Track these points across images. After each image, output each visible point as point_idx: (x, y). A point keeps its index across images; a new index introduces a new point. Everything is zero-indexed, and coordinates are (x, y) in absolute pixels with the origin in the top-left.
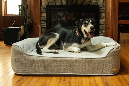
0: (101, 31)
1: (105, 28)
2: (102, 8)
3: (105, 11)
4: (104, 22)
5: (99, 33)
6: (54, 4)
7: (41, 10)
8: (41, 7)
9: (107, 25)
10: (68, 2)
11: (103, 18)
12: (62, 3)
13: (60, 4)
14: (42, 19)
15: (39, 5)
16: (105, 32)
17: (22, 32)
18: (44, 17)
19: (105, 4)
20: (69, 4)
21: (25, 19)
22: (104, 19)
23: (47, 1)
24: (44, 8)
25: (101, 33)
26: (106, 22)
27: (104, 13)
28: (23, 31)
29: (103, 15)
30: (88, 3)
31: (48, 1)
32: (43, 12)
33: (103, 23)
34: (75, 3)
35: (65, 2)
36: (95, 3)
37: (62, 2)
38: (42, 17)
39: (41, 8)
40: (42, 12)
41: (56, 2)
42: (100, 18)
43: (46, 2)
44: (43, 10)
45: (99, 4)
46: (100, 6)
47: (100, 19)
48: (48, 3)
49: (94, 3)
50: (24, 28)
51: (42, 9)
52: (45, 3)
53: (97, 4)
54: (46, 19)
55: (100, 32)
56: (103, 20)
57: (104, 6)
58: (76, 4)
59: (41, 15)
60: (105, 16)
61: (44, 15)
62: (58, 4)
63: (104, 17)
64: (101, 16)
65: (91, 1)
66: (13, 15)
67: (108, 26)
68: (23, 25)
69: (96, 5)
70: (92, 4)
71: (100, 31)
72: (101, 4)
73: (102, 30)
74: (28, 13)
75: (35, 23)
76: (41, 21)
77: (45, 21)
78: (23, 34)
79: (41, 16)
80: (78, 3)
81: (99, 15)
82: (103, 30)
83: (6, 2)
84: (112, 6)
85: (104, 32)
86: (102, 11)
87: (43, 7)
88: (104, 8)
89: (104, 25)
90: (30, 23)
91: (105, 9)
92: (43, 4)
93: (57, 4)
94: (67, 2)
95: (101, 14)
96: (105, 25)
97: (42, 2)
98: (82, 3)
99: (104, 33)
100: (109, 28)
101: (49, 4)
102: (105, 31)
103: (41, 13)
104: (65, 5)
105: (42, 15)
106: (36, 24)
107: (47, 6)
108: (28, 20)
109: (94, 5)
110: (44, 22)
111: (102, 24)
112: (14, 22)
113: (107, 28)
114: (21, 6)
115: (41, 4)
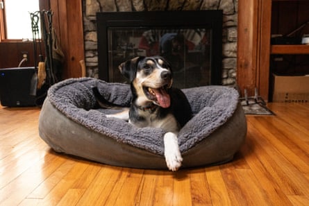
0: (227, 74)
1: (238, 66)
2: (230, 17)
3: (236, 24)
4: (235, 52)
5: (223, 79)
6: (115, 10)
7: (84, 25)
8: (85, 19)
9: (241, 58)
10: (148, 5)
11: (231, 42)
12: (133, 8)
13: (129, 10)
14: (87, 47)
15: (79, 13)
16: (237, 74)
17: (41, 77)
18: (92, 41)
19: (236, 7)
20: (149, 10)
21: (47, 46)
22: (236, 45)
23: (98, 4)
24: (92, 21)
25: (227, 78)
26: (240, 48)
27: (234, 29)
28: (43, 75)
29: (232, 33)
30: (196, 5)
31: (100, 3)
32: (88, 31)
33: (231, 54)
34: (165, 6)
35: (141, 4)
36: (214, 6)
37: (132, 5)
38: (86, 42)
39: (83, 22)
40: (86, 29)
41: (119, 4)
42: (225, 41)
43: (95, 5)
44: (90, 26)
45: (223, 6)
46: (224, 13)
47: (225, 43)
48: (101, 8)
49: (210, 5)
50: (46, 67)
51: (87, 23)
52: (93, 7)
53: (218, 7)
54: (96, 47)
55: (225, 76)
56: (233, 46)
57: (235, 12)
58: (166, 9)
59: (84, 38)
60: (236, 36)
61: (91, 38)
62: (123, 9)
63: (234, 38)
64: (226, 36)
65: (202, 2)
66: (21, 40)
67: (244, 61)
68: (43, 61)
69: (216, 9)
70: (204, 8)
71: (225, 73)
72: (227, 7)
73: (230, 69)
74: (53, 33)
75: (71, 57)
76: (86, 51)
77: (94, 51)
78: (44, 82)
79: (85, 41)
80: (171, 6)
81: (223, 35)
82: (231, 71)
83: (4, 10)
84: (254, 9)
85: (234, 75)
86: (230, 23)
87: (88, 19)
88: (235, 17)
89: (235, 59)
90: (59, 55)
91: (236, 18)
92: (89, 11)
93: (121, 11)
94: (145, 5)
95: (227, 33)
96: (238, 58)
97: (85, 7)
98: (180, 6)
99: (234, 78)
100: (246, 65)
101: (104, 11)
102: (237, 72)
103: (85, 33)
104: (139, 13)
105: (86, 38)
106: (73, 59)
107: (98, 14)
108: (53, 48)
109: (211, 9)
110: (92, 55)
111: (228, 56)
113: (241, 66)
114: (36, 16)
115: (84, 11)
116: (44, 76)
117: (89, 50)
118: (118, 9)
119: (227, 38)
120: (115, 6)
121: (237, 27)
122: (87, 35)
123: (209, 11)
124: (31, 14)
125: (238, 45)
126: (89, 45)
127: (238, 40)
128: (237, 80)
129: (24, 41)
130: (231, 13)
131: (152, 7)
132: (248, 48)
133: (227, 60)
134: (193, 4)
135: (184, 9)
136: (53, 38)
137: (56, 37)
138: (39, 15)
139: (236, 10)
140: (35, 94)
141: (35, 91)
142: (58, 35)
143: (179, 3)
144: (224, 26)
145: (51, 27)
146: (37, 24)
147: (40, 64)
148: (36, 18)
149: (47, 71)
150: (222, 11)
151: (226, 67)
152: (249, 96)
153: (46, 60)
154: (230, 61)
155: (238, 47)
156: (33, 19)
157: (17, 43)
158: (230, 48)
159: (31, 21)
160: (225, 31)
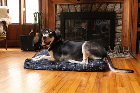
0: (117, 40)
1: (122, 37)
2: (119, 15)
3: (122, 18)
4: (121, 30)
5: (115, 42)
6: (69, 12)
7: (55, 18)
8: (56, 15)
10: (83, 9)
11: (120, 26)
12: (76, 11)
14: (56, 27)
15: (54, 13)
16: (122, 40)
17: (36, 39)
18: (59, 24)
19: (122, 10)
20: (83, 11)
21: (40, 26)
22: (121, 27)
23: (61, 9)
24: (59, 16)
25: (117, 42)
27: (121, 20)
29: (120, 22)
30: (103, 9)
34: (90, 10)
35: (80, 9)
36: (112, 10)
37: (76, 10)
38: (56, 25)
39: (55, 16)
40: (56, 20)
41: (70, 9)
42: (116, 25)
44: (58, 18)
45: (116, 10)
46: (116, 13)
47: (116, 26)
48: (63, 10)
49: (110, 9)
50: (39, 35)
51: (57, 17)
52: (59, 10)
53: (114, 10)
54: (60, 27)
55: (116, 41)
56: (120, 28)
57: (121, 12)
58: (90, 11)
59: (55, 23)
60: (122, 23)
61: (58, 23)
62: (72, 11)
63: (121, 24)
64: (117, 23)
65: (107, 8)
66: (31, 24)
67: (125, 34)
68: (38, 32)
69: (112, 11)
70: (107, 10)
71: (116, 39)
72: (117, 10)
73: (119, 38)
74: (42, 21)
76: (56, 28)
78: (38, 41)
79: (55, 24)
80: (92, 10)
81: (116, 22)
82: (119, 39)
83: (25, 11)
84: (130, 11)
85: (120, 40)
86: (119, 18)
88: (121, 15)
89: (121, 33)
91: (122, 15)
92: (58, 12)
93: (71, 12)
95: (117, 22)
96: (122, 33)
97: (56, 10)
98: (97, 10)
99: (120, 42)
100: (126, 36)
101: (64, 12)
103: (56, 21)
104: (79, 12)
105: (56, 23)
107: (61, 13)
109: (110, 11)
110: (58, 30)
111: (118, 32)
112: (32, 30)
113: (124, 37)
114: (36, 14)
115: (56, 12)
116: (38, 38)
117: (57, 28)
118: (70, 11)
119: (117, 24)
120: (68, 10)
121: (122, 19)
122: (57, 22)
123: (109, 12)
124: (34, 13)
125: (122, 27)
126: (57, 26)
127: (122, 25)
128: (122, 43)
129: (32, 24)
130: (119, 13)
131: (84, 10)
132: (127, 28)
133: (117, 34)
134: (102, 9)
135: (98, 11)
136: (42, 23)
137: (44, 22)
138: (37, 14)
139: (122, 12)
140: (33, 46)
141: (34, 44)
142: (45, 22)
143: (96, 8)
144: (116, 18)
145: (41, 19)
147: (37, 33)
148: (36, 15)
149: (39, 36)
150: (115, 12)
151: (117, 37)
152: (125, 50)
153: (39, 32)
154: (119, 34)
155: (122, 28)
156: (35, 16)
157: (29, 25)
160: (116, 21)
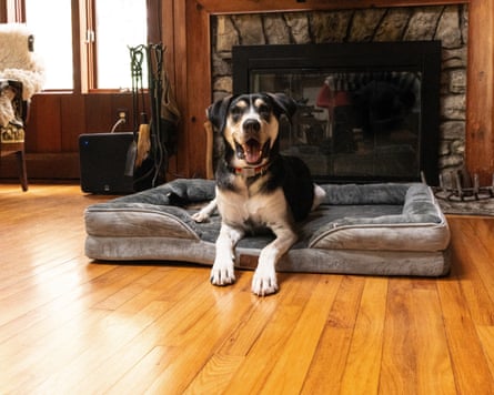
0: (449, 148)
1: (467, 135)
2: (454, 53)
3: (465, 64)
4: (462, 111)
5: (442, 156)
6: (263, 43)
7: (212, 68)
8: (215, 57)
9: (473, 121)
10: (316, 34)
11: (458, 94)
12: (292, 39)
13: (286, 42)
15: (205, 47)
16: (467, 149)
17: (142, 147)
18: (225, 91)
19: (465, 35)
20: (317, 41)
21: (154, 99)
22: (464, 98)
23: (236, 32)
24: (226, 60)
25: (449, 155)
26: (471, 105)
27: (461, 72)
28: (145, 143)
29: (458, 79)
30: (395, 34)
31: (239, 32)
32: (220, 76)
33: (456, 115)
34: (344, 35)
35: (305, 32)
36: (426, 33)
37: (291, 34)
38: (216, 94)
39: (212, 61)
40: (216, 73)
41: (269, 32)
42: (445, 92)
43: (231, 35)
44: (222, 67)
45: (441, 34)
46: (444, 45)
47: (445, 96)
48: (240, 39)
49: (421, 32)
50: (151, 132)
51: (218, 62)
52: (228, 38)
53: (434, 35)
55: (445, 152)
56: (459, 101)
57: (462, 43)
58: (345, 39)
59: (212, 86)
60: (464, 84)
61: (223, 87)
62: (275, 41)
63: (461, 88)
64: (447, 85)
65: (407, 27)
66: (118, 90)
67: (477, 127)
68: (146, 122)
69: (429, 38)
70: (410, 37)
71: (446, 146)
72: (448, 36)
73: (454, 140)
74: (163, 78)
75: (191, 116)
78: (146, 155)
79: (213, 91)
80: (353, 35)
81: (442, 82)
82: (456, 143)
85: (462, 149)
86: (454, 63)
87: (220, 57)
88: (463, 52)
89: (464, 123)
90: (173, 115)
91: (465, 54)
92: (222, 43)
93: (271, 43)
94: (311, 34)
95: (449, 78)
96: (467, 121)
97: (216, 37)
98: (370, 34)
99: (461, 155)
100: (482, 133)
101: (245, 44)
102: (467, 145)
103: (214, 79)
104: (301, 46)
105: (216, 87)
106: (194, 119)
107: (235, 49)
108: (163, 102)
109: (421, 39)
111: (452, 117)
112: (123, 115)
113: (473, 135)
114: (140, 52)
115: (214, 44)
116: (147, 146)
118: (267, 41)
119: (448, 88)
120: (262, 36)
121: (466, 68)
122: (219, 82)
123: (418, 43)
124: (132, 49)
125: (468, 99)
126: (218, 97)
127: (468, 90)
128: (466, 159)
129: (122, 91)
130: (456, 45)
131: (323, 37)
132: (484, 104)
133: (449, 125)
134: (391, 31)
135: (376, 39)
136: (164, 86)
137: (168, 84)
138: (144, 51)
139: (465, 41)
140: (131, 173)
141: (132, 169)
142: (172, 82)
143: (368, 29)
144: (443, 67)
145: (160, 70)
146: (140, 64)
147: (142, 126)
148: (138, 56)
149: (151, 138)
150: (440, 42)
151: (446, 137)
152: (480, 185)
153: (151, 121)
154: (453, 127)
155: (467, 102)
156: (134, 59)
157: (112, 95)
158: (454, 104)
159: (130, 61)
160: (445, 75)
